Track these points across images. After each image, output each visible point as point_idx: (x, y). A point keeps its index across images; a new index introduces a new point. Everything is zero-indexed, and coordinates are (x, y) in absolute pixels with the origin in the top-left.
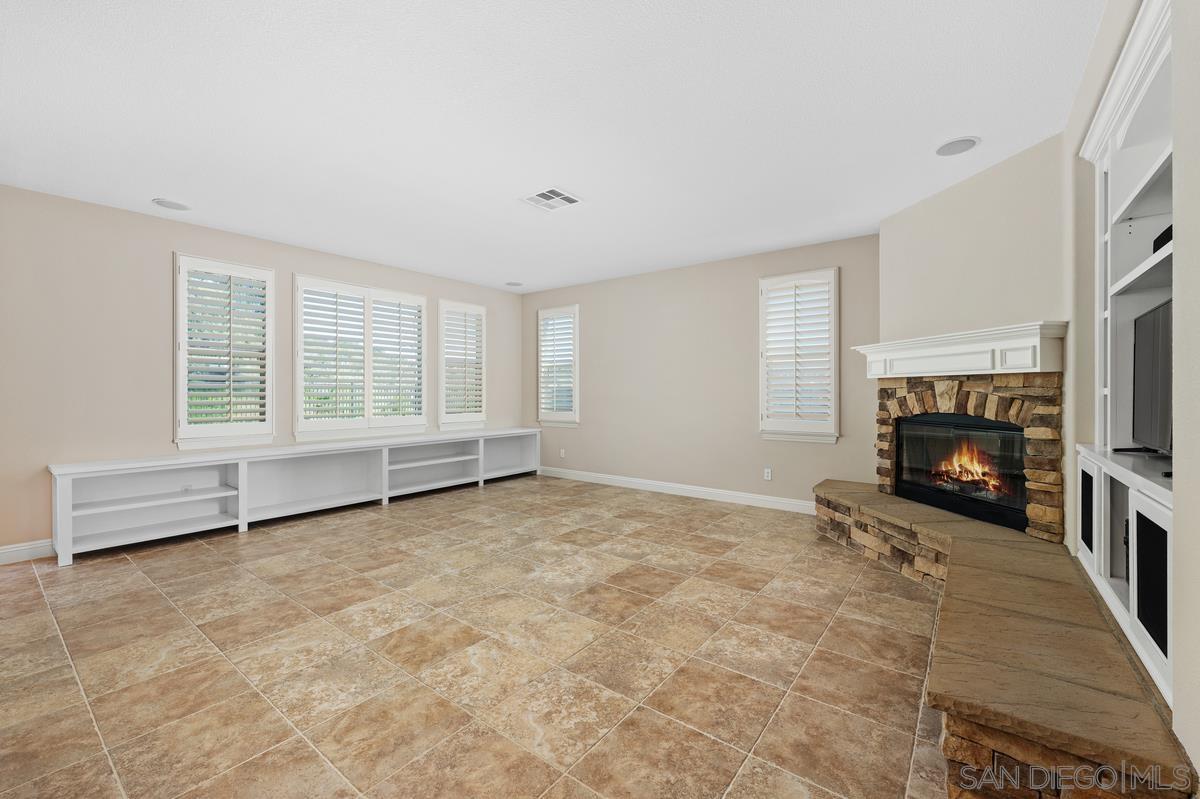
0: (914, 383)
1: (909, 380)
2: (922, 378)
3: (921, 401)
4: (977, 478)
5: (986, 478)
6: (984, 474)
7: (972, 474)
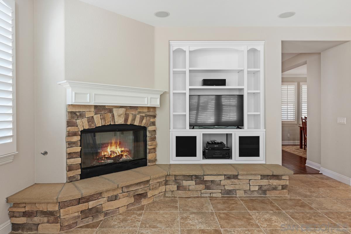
0: (98, 108)
1: (96, 107)
2: (105, 106)
3: (103, 118)
4: (118, 154)
5: (122, 153)
6: (122, 151)
7: (116, 153)
